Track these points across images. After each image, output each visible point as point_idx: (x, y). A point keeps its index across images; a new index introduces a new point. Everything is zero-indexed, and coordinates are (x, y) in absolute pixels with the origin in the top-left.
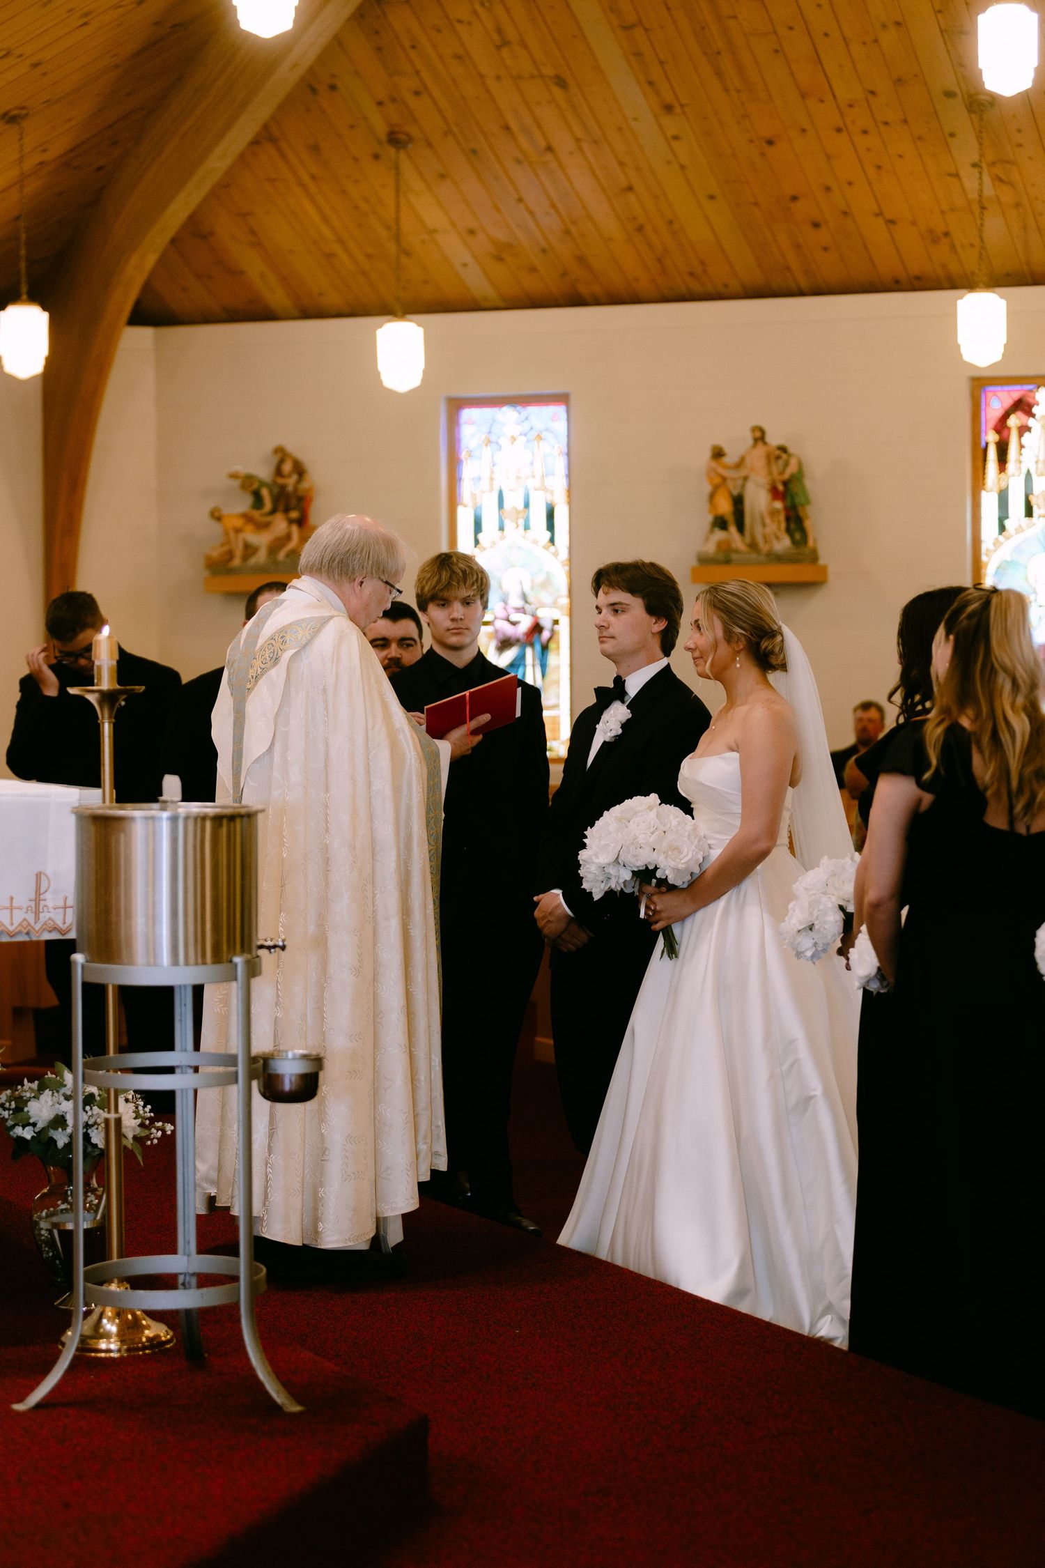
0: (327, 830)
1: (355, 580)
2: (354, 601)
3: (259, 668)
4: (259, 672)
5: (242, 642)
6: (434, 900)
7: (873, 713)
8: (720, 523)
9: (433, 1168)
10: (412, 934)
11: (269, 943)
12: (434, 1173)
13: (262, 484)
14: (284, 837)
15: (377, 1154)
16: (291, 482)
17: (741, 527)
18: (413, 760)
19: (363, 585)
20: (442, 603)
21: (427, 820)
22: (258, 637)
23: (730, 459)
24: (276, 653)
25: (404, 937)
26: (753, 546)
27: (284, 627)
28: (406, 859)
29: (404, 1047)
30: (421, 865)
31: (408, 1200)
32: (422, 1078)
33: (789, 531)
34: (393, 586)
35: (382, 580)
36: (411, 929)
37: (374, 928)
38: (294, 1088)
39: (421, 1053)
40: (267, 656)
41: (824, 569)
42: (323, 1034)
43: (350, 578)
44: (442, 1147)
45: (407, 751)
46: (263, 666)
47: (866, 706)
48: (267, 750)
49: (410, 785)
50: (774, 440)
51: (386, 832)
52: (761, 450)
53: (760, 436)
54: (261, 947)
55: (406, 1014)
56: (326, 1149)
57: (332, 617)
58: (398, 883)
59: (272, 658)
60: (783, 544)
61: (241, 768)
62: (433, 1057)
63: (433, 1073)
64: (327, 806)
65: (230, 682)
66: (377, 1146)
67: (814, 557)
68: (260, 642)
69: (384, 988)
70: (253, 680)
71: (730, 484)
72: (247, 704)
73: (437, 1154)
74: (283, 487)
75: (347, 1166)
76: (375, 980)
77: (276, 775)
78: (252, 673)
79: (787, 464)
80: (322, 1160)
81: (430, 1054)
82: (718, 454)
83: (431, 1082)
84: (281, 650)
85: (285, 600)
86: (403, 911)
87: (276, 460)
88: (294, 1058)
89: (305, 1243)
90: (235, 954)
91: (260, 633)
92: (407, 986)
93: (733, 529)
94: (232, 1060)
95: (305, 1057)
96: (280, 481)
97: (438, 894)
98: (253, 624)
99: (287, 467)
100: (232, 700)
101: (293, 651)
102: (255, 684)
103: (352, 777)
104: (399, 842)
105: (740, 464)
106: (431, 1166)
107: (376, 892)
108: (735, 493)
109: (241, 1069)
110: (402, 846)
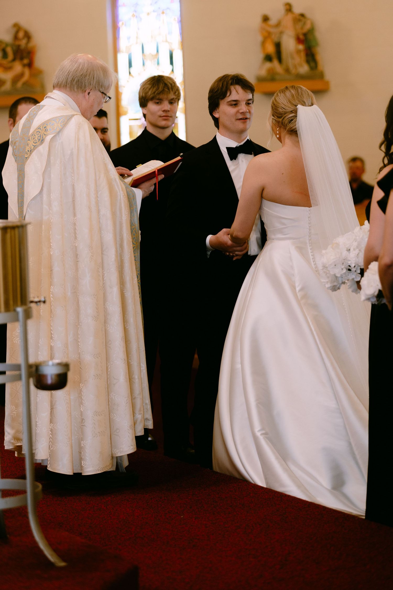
0: (76, 238)
1: (85, 91)
2: (84, 103)
3: (32, 146)
4: (32, 148)
5: (20, 131)
6: (137, 275)
7: (358, 164)
8: (268, 58)
9: (145, 428)
10: (126, 296)
11: (36, 300)
12: (146, 430)
13: (7, 45)
14: (51, 243)
15: (111, 421)
16: (23, 43)
17: (280, 59)
18: (122, 197)
19: (90, 94)
20: (157, 101)
21: (131, 230)
22: (30, 127)
23: (273, 21)
24: (42, 137)
25: (121, 298)
26: (287, 70)
27: (45, 121)
28: (121, 253)
29: (123, 360)
30: (129, 256)
31: (129, 446)
32: (136, 377)
33: (308, 62)
34: (105, 95)
35: (100, 92)
36: (125, 293)
37: (104, 294)
38: (54, 381)
39: (135, 363)
40: (36, 138)
41: (327, 83)
42: (79, 354)
43: (83, 90)
44: (149, 415)
45: (118, 191)
46: (35, 144)
47: (354, 160)
48: (39, 193)
49: (121, 210)
50: (297, 10)
51: (109, 237)
52: (290, 16)
53: (289, 8)
54: (32, 302)
55: (124, 341)
56: (83, 419)
57: (73, 115)
58: (117, 267)
59: (39, 140)
60: (304, 69)
61: (23, 203)
62: (142, 364)
63: (142, 374)
64: (75, 224)
65: (14, 154)
66: (110, 416)
67: (321, 76)
68: (32, 131)
69: (111, 327)
70: (29, 153)
71: (273, 36)
72: (25, 167)
73: (147, 419)
74: (19, 46)
75: (95, 428)
76: (105, 322)
77: (45, 206)
78: (28, 148)
79: (305, 23)
80: (82, 426)
81: (140, 363)
82: (266, 19)
83: (141, 379)
84: (45, 135)
85: (45, 106)
86: (120, 282)
87: (13, 31)
88: (53, 365)
89: (75, 472)
90: (17, 306)
91: (31, 125)
92: (124, 325)
93: (276, 62)
94: (18, 367)
95: (59, 364)
96: (17, 43)
97: (139, 272)
98: (26, 119)
99: (21, 35)
100: (16, 164)
101: (52, 136)
102: (30, 155)
103: (89, 207)
104: (116, 243)
105: (278, 24)
106: (144, 427)
107: (104, 272)
108: (276, 40)
109: (24, 372)
110: (118, 245)
